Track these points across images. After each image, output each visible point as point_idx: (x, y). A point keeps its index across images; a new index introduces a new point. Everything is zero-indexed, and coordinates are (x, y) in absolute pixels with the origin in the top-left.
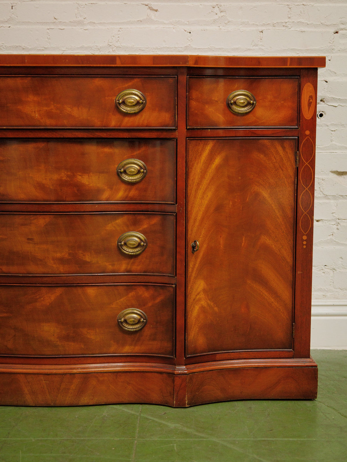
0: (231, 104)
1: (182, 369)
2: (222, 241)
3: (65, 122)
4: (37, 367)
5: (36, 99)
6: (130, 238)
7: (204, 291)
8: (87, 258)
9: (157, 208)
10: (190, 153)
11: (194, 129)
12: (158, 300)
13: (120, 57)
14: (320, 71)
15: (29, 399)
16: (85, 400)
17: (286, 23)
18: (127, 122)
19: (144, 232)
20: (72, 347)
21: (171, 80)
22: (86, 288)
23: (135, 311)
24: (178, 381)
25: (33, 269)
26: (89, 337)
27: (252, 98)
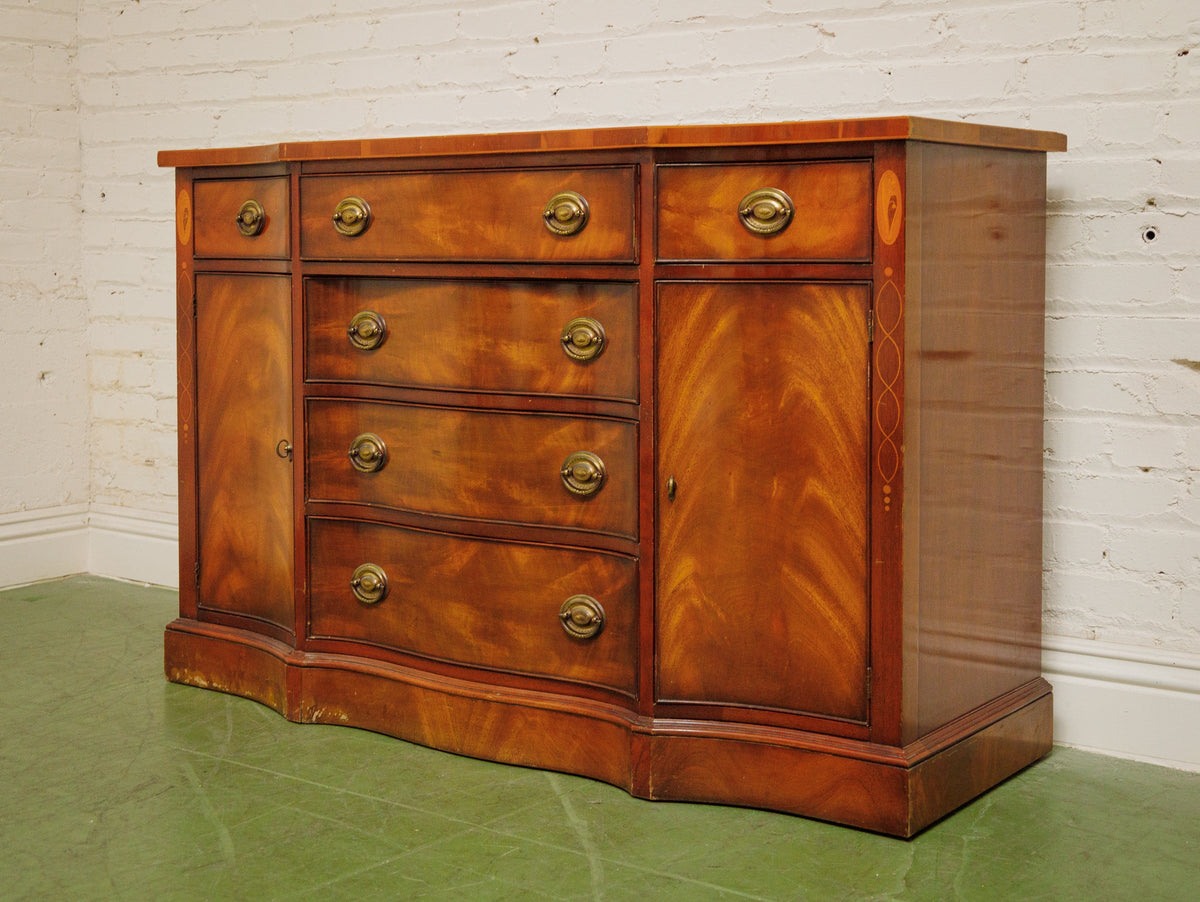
0: (745, 215)
2: (733, 484)
4: (443, 679)
5: (437, 210)
6: (579, 463)
7: (696, 576)
10: (664, 308)
12: (619, 585)
13: (546, 134)
15: (428, 733)
16: (504, 754)
17: (1075, 39)
18: (563, 250)
19: (602, 455)
20: (492, 654)
21: (626, 174)
22: (513, 549)
23: (588, 602)
24: (637, 745)
26: (517, 638)
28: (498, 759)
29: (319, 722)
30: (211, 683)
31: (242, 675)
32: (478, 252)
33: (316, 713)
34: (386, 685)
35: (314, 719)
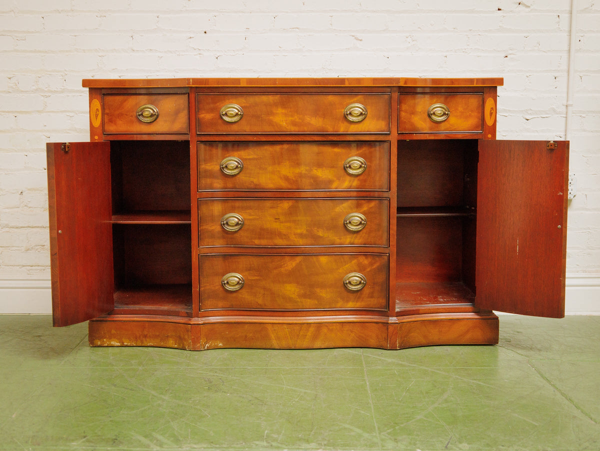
0: (431, 114)
1: (393, 320)
3: (306, 129)
4: (281, 318)
5: (284, 111)
6: (354, 218)
8: (320, 234)
9: (376, 194)
11: (403, 133)
12: (375, 266)
13: (348, 79)
14: (499, 88)
15: (275, 344)
16: (318, 344)
17: (465, 49)
18: (353, 129)
19: (364, 213)
20: (309, 303)
21: (386, 97)
22: (319, 257)
23: (357, 275)
24: (391, 329)
25: (279, 242)
26: (321, 295)
27: (447, 109)
28: (315, 348)
29: (208, 349)
30: (123, 343)
31: (145, 336)
32: (306, 130)
33: (207, 345)
34: (246, 326)
35: (206, 348)
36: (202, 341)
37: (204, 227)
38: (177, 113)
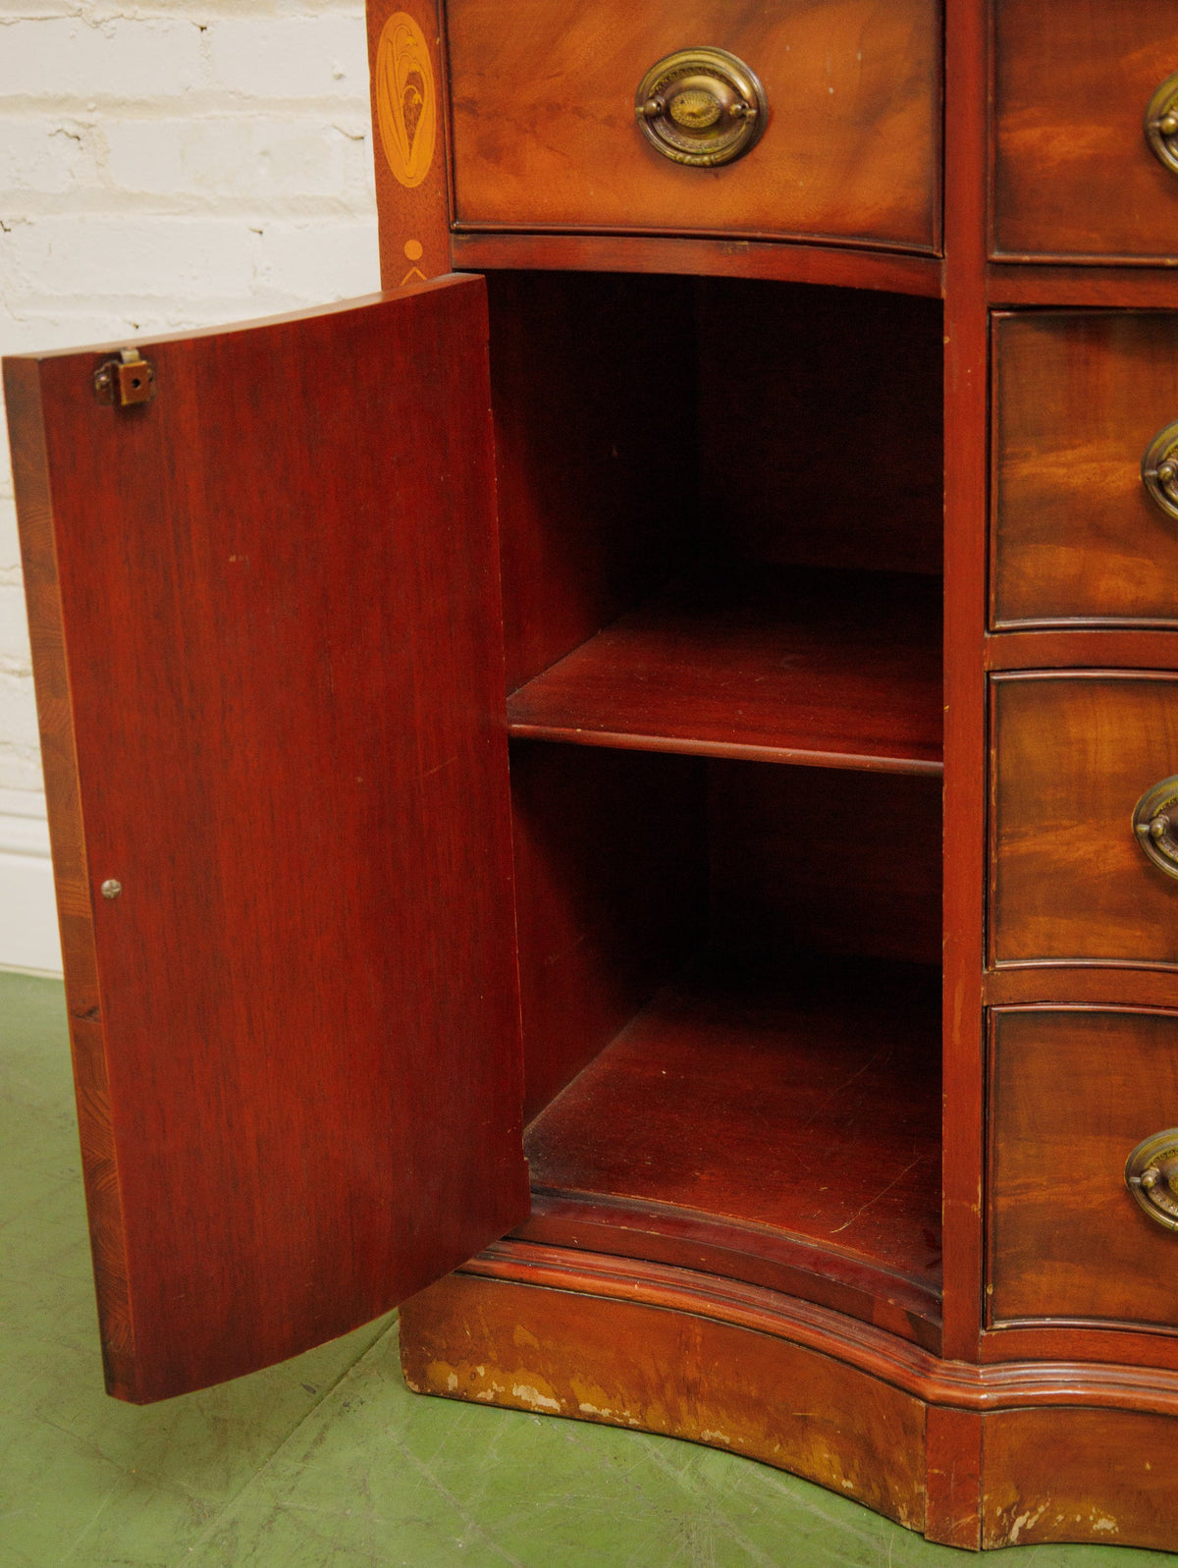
29: (1028, 1540)
30: (574, 1401)
31: (690, 1390)
33: (1020, 1521)
35: (1014, 1535)
36: (990, 1501)
37: (1025, 846)
38: (872, 108)
